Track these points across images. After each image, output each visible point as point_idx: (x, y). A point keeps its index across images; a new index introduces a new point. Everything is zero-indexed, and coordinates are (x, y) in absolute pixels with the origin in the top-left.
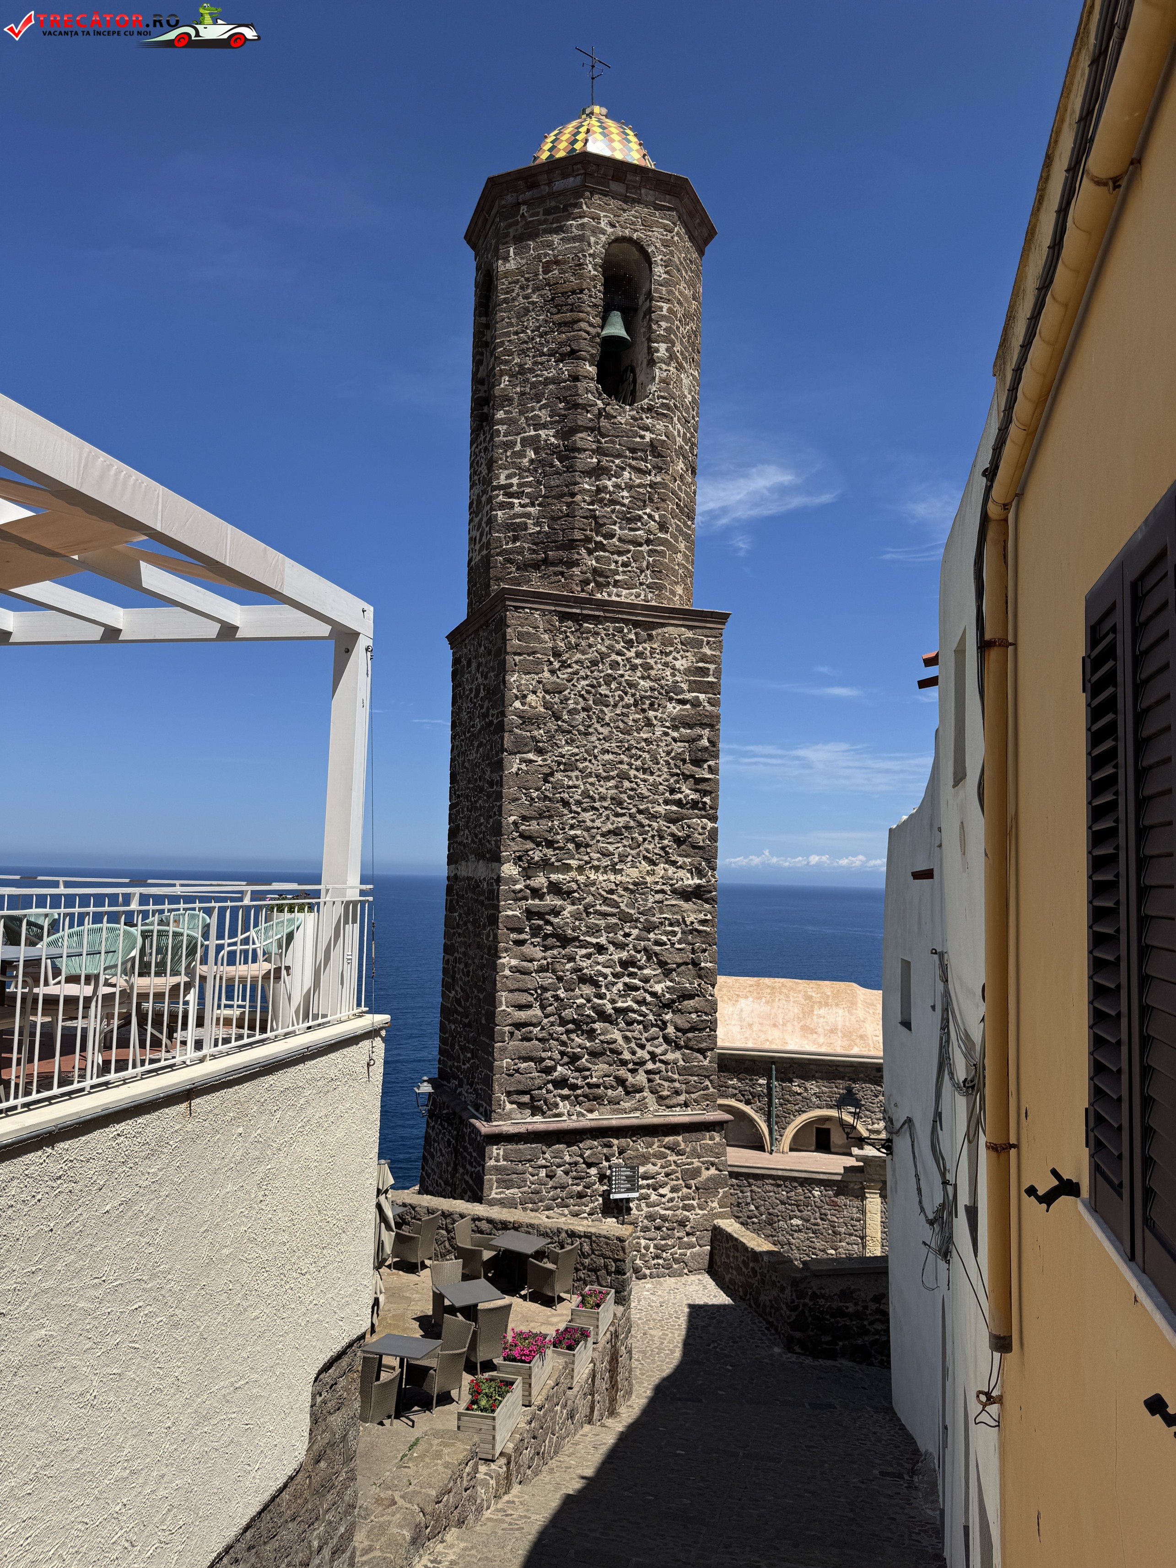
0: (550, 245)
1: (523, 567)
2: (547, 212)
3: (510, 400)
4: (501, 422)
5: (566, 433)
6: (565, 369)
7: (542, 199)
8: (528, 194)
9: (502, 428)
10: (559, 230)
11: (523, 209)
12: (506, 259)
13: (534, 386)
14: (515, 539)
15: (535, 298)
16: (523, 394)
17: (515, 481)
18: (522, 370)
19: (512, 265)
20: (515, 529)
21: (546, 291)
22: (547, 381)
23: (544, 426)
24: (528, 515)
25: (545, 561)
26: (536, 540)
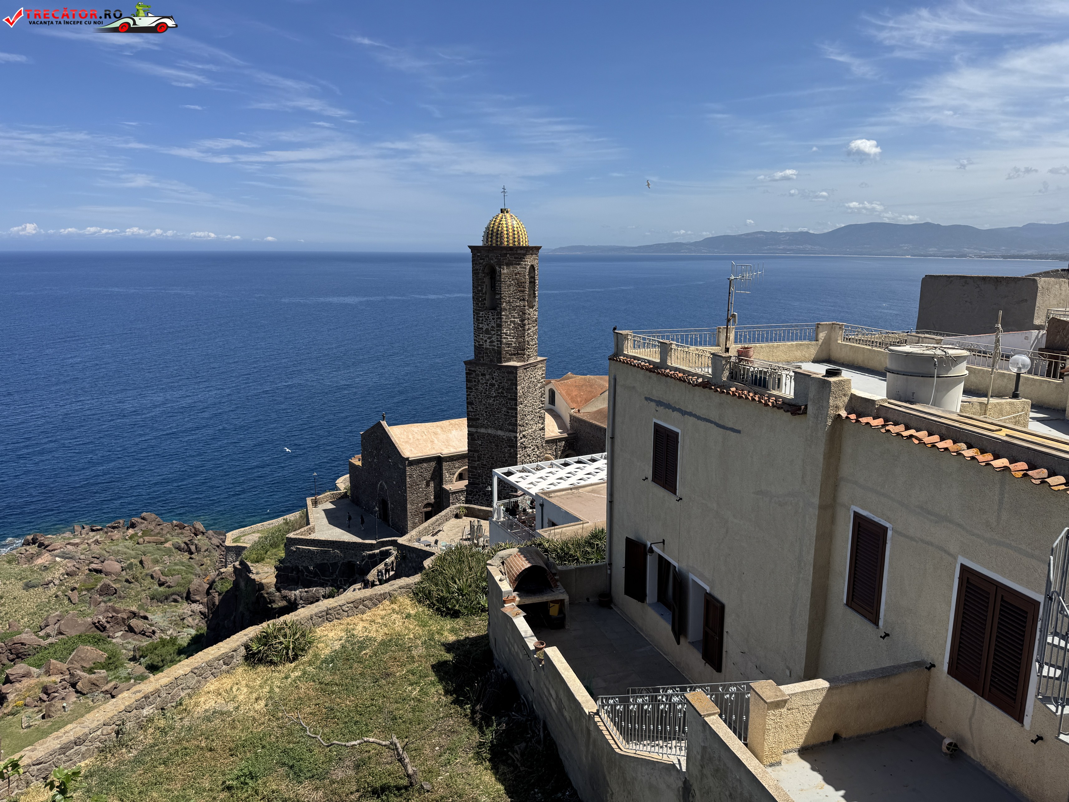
0: (517, 268)
1: (511, 355)
2: (515, 258)
3: (506, 310)
4: (504, 315)
5: (522, 321)
6: (522, 303)
7: (514, 254)
8: (510, 252)
9: (504, 317)
10: (519, 264)
11: (508, 255)
12: (504, 269)
13: (513, 307)
14: (508, 347)
15: (512, 282)
16: (510, 308)
17: (508, 332)
18: (509, 302)
19: (505, 271)
20: (509, 345)
21: (516, 281)
22: (517, 306)
23: (516, 318)
24: (512, 341)
25: (518, 354)
26: (515, 348)
